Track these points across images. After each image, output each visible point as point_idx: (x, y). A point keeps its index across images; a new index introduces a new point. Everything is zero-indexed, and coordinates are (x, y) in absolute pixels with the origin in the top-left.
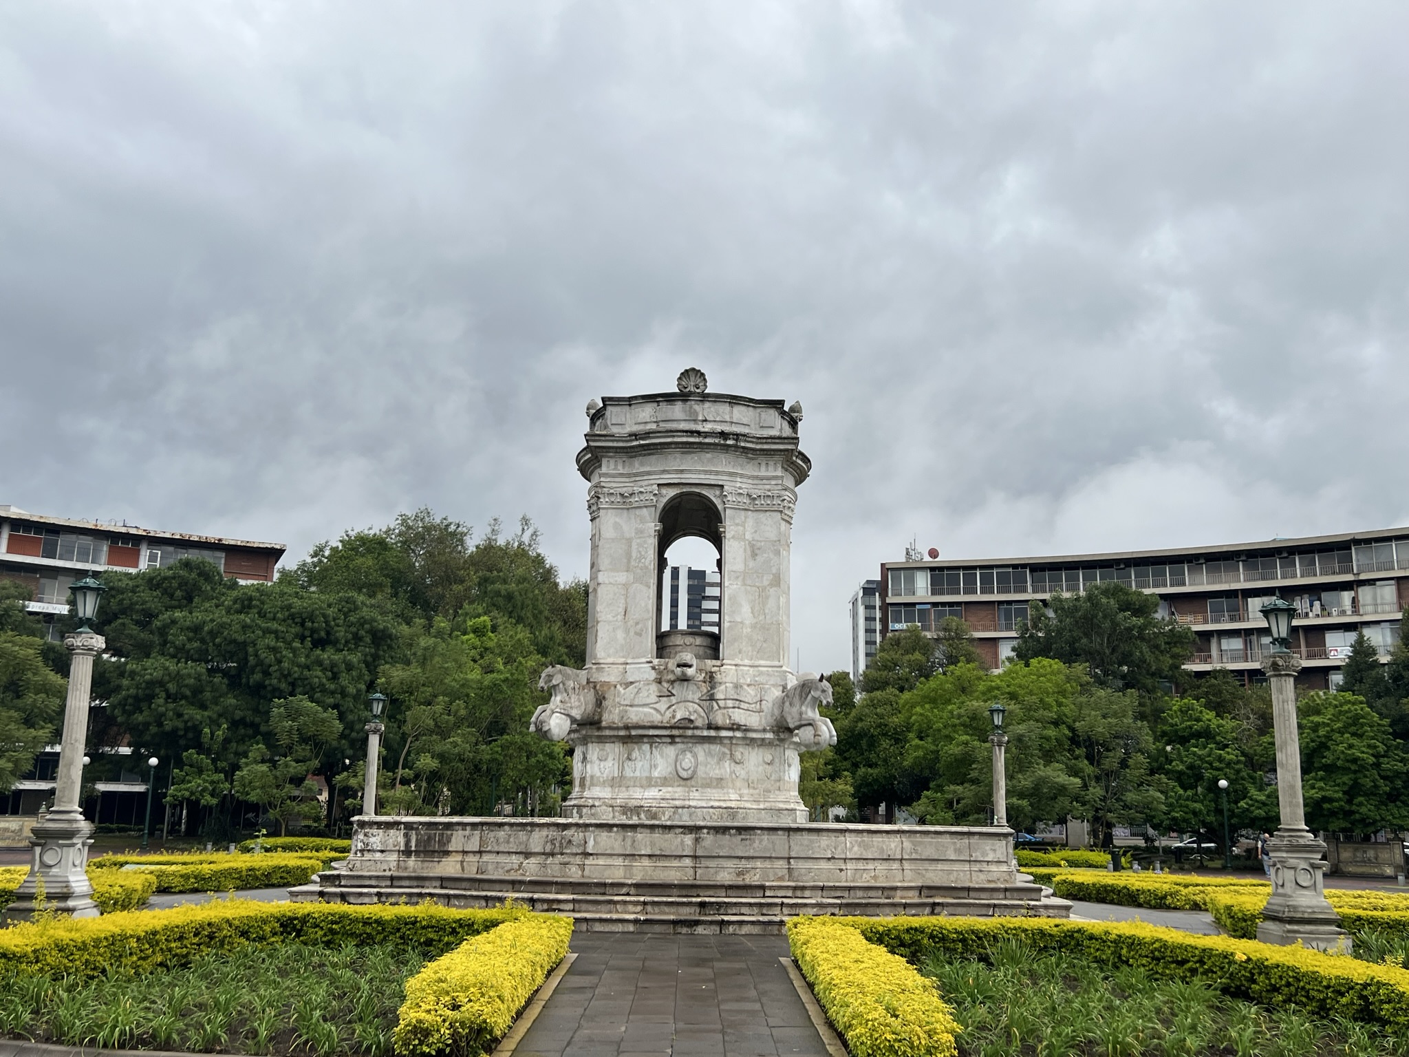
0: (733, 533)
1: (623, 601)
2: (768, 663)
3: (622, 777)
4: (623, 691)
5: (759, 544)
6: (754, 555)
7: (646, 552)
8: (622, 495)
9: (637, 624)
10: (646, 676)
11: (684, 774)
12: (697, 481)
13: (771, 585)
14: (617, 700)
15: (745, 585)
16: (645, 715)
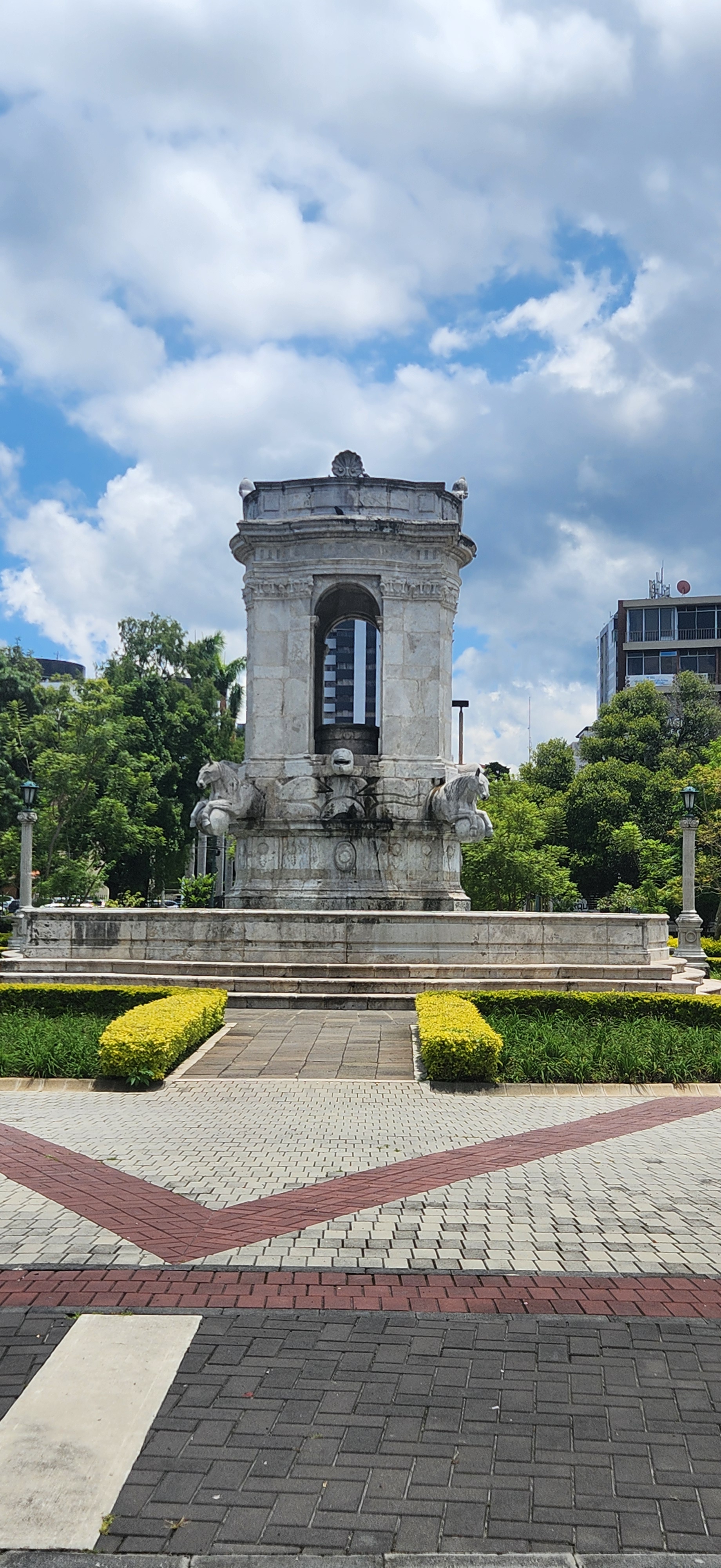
0: (391, 625)
1: (280, 696)
2: (427, 757)
3: (282, 870)
4: (281, 787)
5: (417, 637)
6: (413, 647)
7: (302, 646)
8: (277, 587)
9: (294, 719)
10: (304, 772)
11: (344, 866)
12: (354, 572)
13: (431, 678)
14: (276, 794)
15: (404, 678)
16: (303, 809)
